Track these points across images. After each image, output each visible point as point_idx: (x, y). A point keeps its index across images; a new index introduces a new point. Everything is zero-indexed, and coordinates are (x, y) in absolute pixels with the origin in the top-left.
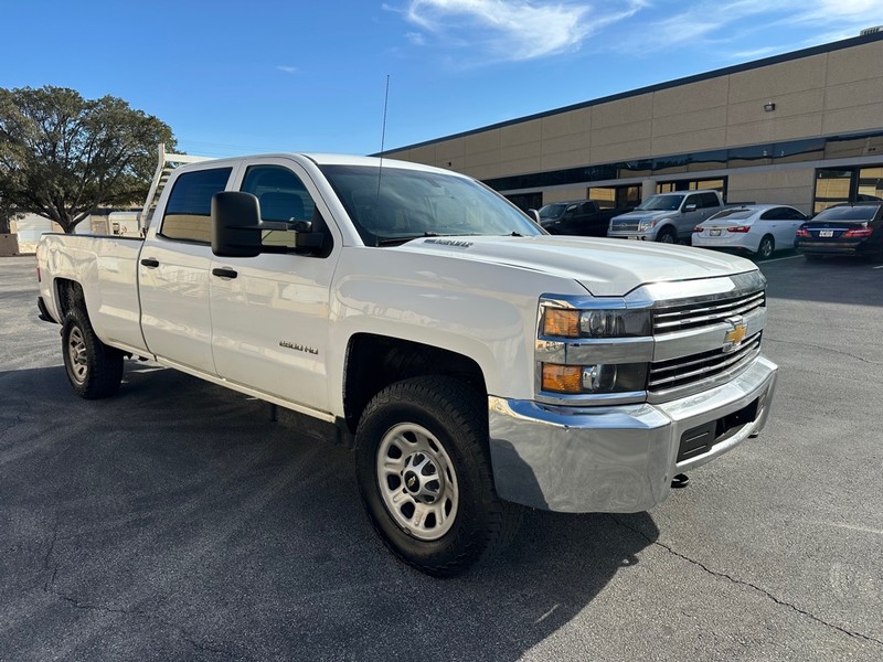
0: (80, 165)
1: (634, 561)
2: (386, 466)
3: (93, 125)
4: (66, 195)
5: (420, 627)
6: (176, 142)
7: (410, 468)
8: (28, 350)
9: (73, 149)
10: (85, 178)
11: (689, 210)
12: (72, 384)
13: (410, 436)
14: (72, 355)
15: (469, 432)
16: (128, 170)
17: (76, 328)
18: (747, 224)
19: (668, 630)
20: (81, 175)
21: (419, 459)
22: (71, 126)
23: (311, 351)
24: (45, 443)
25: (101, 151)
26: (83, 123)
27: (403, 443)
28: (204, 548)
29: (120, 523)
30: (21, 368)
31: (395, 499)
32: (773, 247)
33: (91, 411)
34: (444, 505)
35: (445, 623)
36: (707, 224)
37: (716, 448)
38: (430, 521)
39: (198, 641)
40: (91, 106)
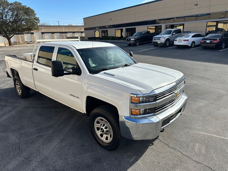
0: (10, 21)
1: (153, 144)
2: (96, 125)
3: (12, 10)
4: (7, 30)
5: (105, 164)
6: (36, 14)
7: (102, 127)
8: (4, 82)
9: (8, 17)
10: (12, 25)
11: (174, 34)
12: (18, 94)
13: (102, 120)
14: (17, 87)
15: (115, 121)
16: (23, 23)
17: (17, 81)
18: (188, 39)
19: (159, 163)
20: (11, 24)
21: (104, 125)
22: (6, 10)
23: (77, 98)
24: (13, 113)
25: (15, 17)
26: (9, 9)
27: (100, 121)
28: (55, 144)
29: (35, 137)
30: (4, 88)
31: (99, 133)
32: (195, 45)
33: (23, 102)
34: (110, 135)
35: (110, 163)
36: (178, 39)
37: (171, 122)
38: (107, 138)
39: (56, 169)
40: (11, 4)
